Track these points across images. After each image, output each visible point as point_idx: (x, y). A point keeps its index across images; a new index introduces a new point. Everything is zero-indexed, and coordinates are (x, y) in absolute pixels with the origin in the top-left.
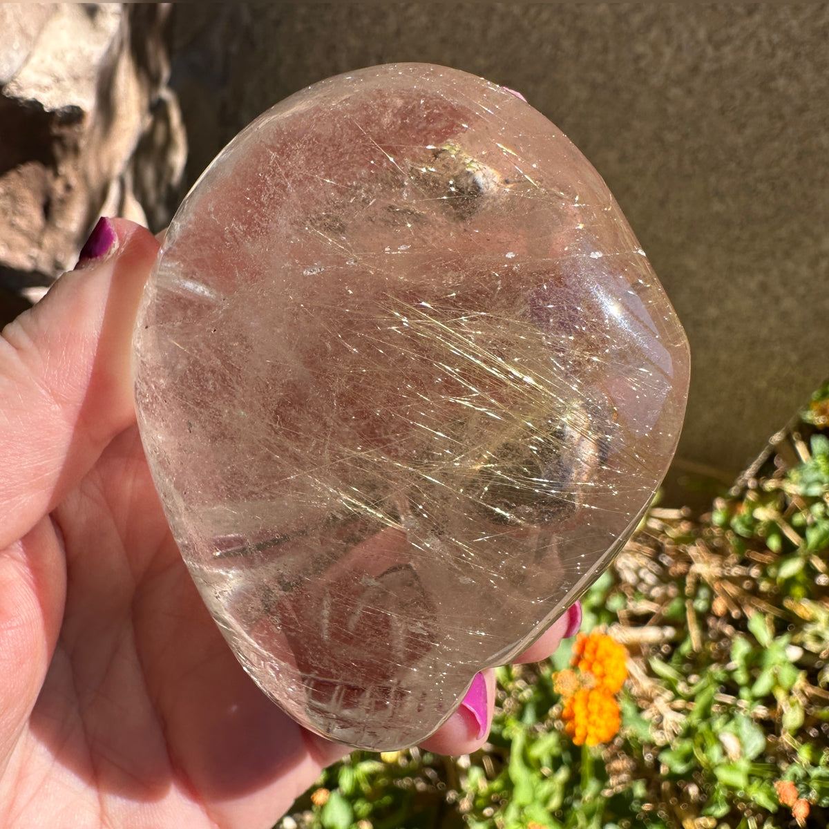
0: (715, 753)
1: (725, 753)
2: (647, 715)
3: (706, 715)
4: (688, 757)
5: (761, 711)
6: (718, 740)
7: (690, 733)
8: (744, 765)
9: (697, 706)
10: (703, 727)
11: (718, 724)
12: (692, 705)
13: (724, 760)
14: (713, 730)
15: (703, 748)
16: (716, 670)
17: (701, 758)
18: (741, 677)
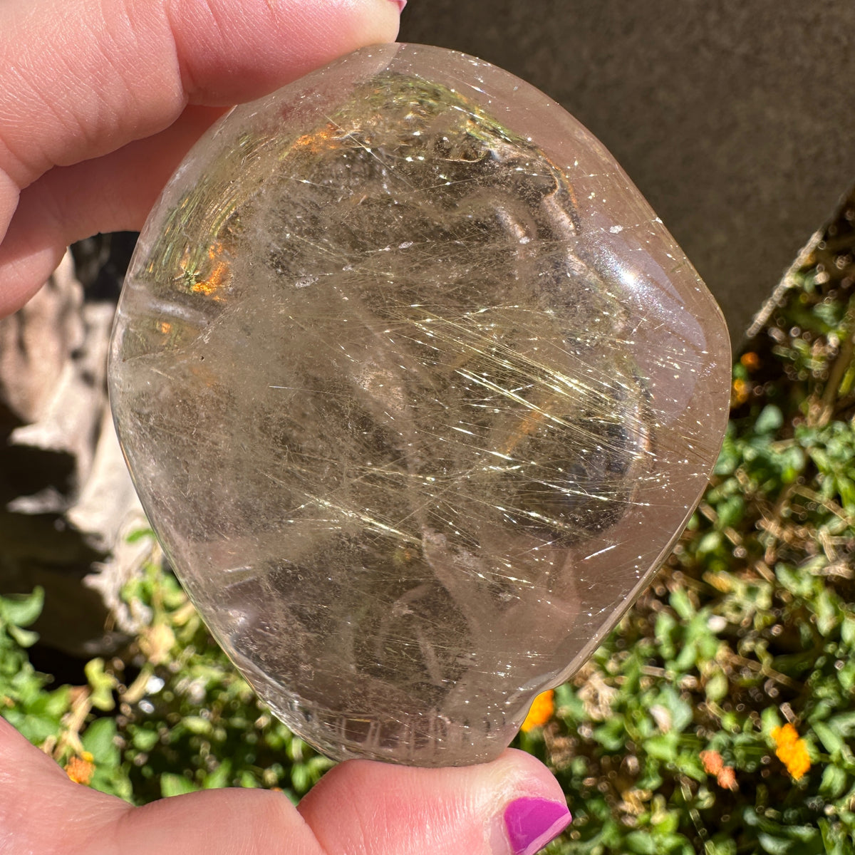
0: (645, 727)
1: (655, 725)
2: (584, 694)
3: (636, 691)
4: (620, 733)
5: (689, 681)
6: (648, 714)
7: (621, 709)
8: (672, 737)
9: (626, 680)
10: (632, 702)
11: (647, 699)
12: (622, 679)
13: (655, 732)
14: (642, 705)
15: (635, 723)
16: (644, 646)
17: (632, 732)
18: (667, 651)
